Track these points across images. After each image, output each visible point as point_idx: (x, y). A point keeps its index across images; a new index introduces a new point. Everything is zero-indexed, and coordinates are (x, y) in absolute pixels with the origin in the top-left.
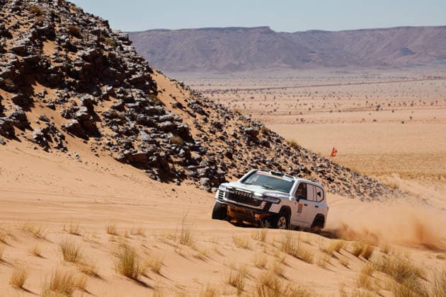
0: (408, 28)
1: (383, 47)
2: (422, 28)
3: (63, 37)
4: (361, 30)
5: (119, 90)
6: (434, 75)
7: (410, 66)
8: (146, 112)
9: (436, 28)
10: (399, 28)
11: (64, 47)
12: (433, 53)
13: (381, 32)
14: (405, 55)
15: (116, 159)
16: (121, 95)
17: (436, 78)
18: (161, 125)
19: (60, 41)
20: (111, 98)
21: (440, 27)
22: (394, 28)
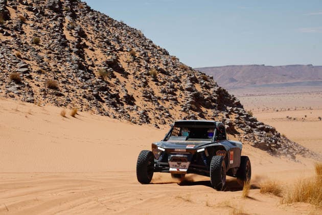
0: (233, 66)
1: (219, 77)
2: (241, 66)
3: (202, 81)
4: (206, 68)
5: (235, 109)
6: (249, 93)
7: (234, 89)
8: (250, 120)
9: (250, 66)
10: (227, 66)
11: (204, 86)
12: (248, 81)
13: (218, 69)
14: (232, 82)
15: (252, 145)
16: (237, 112)
17: (250, 95)
18: (258, 127)
19: (201, 84)
20: (232, 113)
21: (252, 65)
22: (224, 67)
